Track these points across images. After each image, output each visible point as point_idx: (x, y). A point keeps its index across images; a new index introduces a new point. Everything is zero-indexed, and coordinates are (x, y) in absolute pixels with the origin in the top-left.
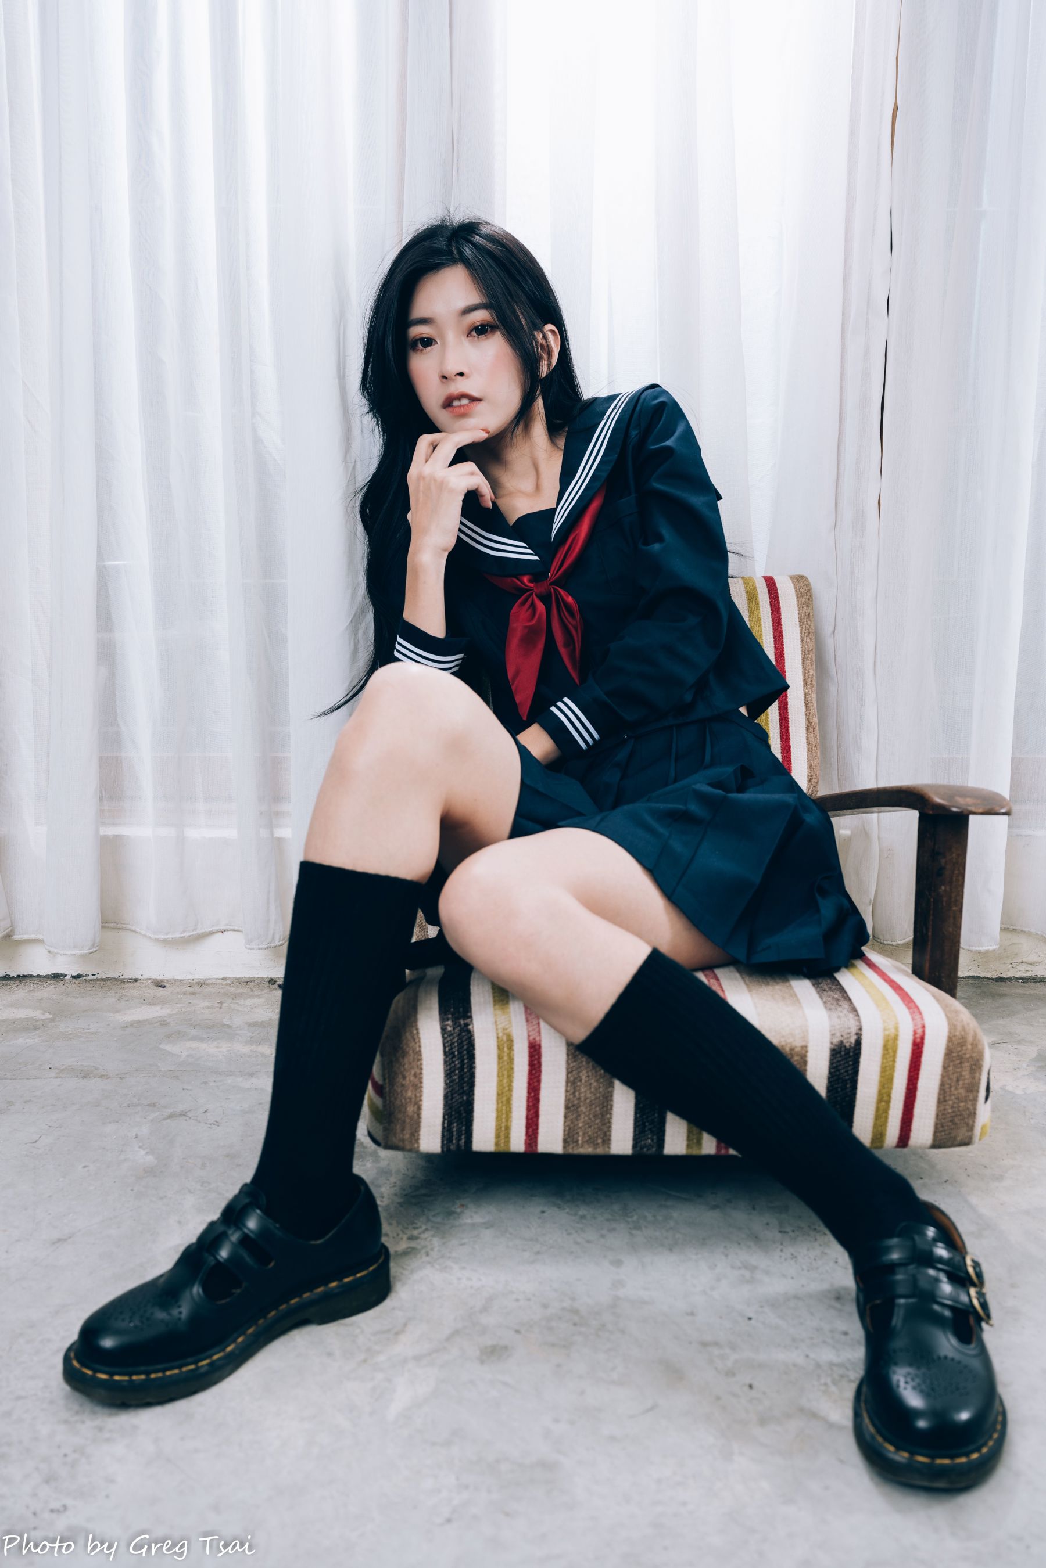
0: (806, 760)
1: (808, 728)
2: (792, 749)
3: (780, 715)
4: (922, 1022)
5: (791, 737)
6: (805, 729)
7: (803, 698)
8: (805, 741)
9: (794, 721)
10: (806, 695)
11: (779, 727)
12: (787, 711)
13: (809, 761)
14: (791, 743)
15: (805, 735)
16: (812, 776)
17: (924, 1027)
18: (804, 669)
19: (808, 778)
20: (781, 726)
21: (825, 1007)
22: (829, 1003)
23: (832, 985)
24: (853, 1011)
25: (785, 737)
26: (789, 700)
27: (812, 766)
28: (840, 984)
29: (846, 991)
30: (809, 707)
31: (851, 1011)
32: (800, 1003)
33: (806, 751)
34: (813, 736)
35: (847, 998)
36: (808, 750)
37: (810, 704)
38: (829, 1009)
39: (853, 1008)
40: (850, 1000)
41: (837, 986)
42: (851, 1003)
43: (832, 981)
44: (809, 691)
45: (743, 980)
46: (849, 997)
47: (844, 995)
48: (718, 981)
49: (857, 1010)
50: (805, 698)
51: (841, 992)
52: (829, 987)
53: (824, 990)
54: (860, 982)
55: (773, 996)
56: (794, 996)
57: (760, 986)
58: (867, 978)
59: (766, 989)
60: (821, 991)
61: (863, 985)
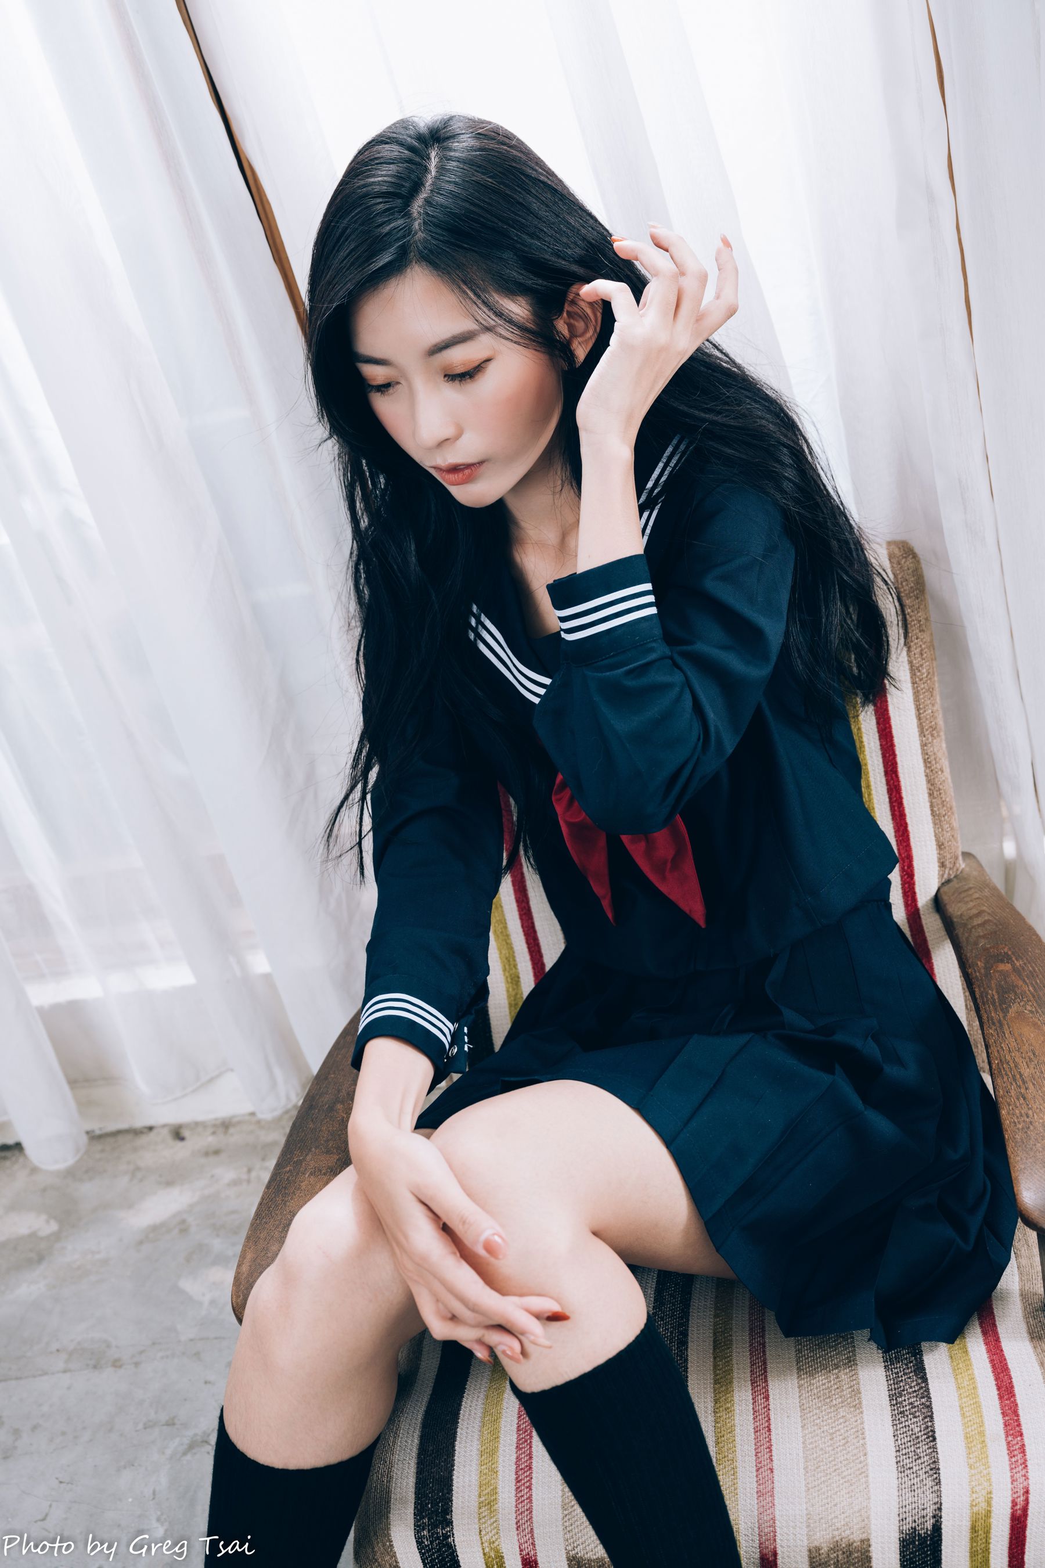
0: (934, 838)
1: (930, 795)
2: (910, 828)
3: (888, 783)
4: (1025, 1483)
5: (907, 811)
6: (926, 796)
7: (920, 751)
8: (929, 812)
9: (908, 788)
10: (924, 745)
11: (887, 800)
12: (897, 777)
13: (937, 840)
14: (908, 820)
15: (928, 804)
16: (945, 857)
17: (1027, 1491)
18: (918, 709)
19: (939, 862)
20: (890, 798)
21: (897, 1463)
22: (904, 1452)
23: (917, 1397)
24: (935, 1469)
25: (897, 813)
26: (899, 759)
27: (943, 844)
28: (928, 1390)
29: (932, 1413)
30: (930, 762)
31: (931, 1469)
32: (865, 1455)
33: (931, 825)
34: (939, 802)
35: (930, 1434)
36: (935, 824)
37: (932, 758)
38: (902, 1469)
39: (935, 1462)
40: (934, 1439)
41: (923, 1400)
42: (934, 1447)
43: (918, 1384)
44: (928, 739)
45: (800, 1392)
46: (933, 1431)
47: (927, 1427)
48: (767, 1398)
49: (939, 1469)
50: (923, 750)
51: (925, 1417)
52: (911, 1403)
53: (902, 1413)
54: (956, 1380)
55: (832, 1439)
56: (860, 1434)
57: (819, 1408)
58: (969, 1367)
59: (825, 1418)
60: (899, 1415)
61: (959, 1388)
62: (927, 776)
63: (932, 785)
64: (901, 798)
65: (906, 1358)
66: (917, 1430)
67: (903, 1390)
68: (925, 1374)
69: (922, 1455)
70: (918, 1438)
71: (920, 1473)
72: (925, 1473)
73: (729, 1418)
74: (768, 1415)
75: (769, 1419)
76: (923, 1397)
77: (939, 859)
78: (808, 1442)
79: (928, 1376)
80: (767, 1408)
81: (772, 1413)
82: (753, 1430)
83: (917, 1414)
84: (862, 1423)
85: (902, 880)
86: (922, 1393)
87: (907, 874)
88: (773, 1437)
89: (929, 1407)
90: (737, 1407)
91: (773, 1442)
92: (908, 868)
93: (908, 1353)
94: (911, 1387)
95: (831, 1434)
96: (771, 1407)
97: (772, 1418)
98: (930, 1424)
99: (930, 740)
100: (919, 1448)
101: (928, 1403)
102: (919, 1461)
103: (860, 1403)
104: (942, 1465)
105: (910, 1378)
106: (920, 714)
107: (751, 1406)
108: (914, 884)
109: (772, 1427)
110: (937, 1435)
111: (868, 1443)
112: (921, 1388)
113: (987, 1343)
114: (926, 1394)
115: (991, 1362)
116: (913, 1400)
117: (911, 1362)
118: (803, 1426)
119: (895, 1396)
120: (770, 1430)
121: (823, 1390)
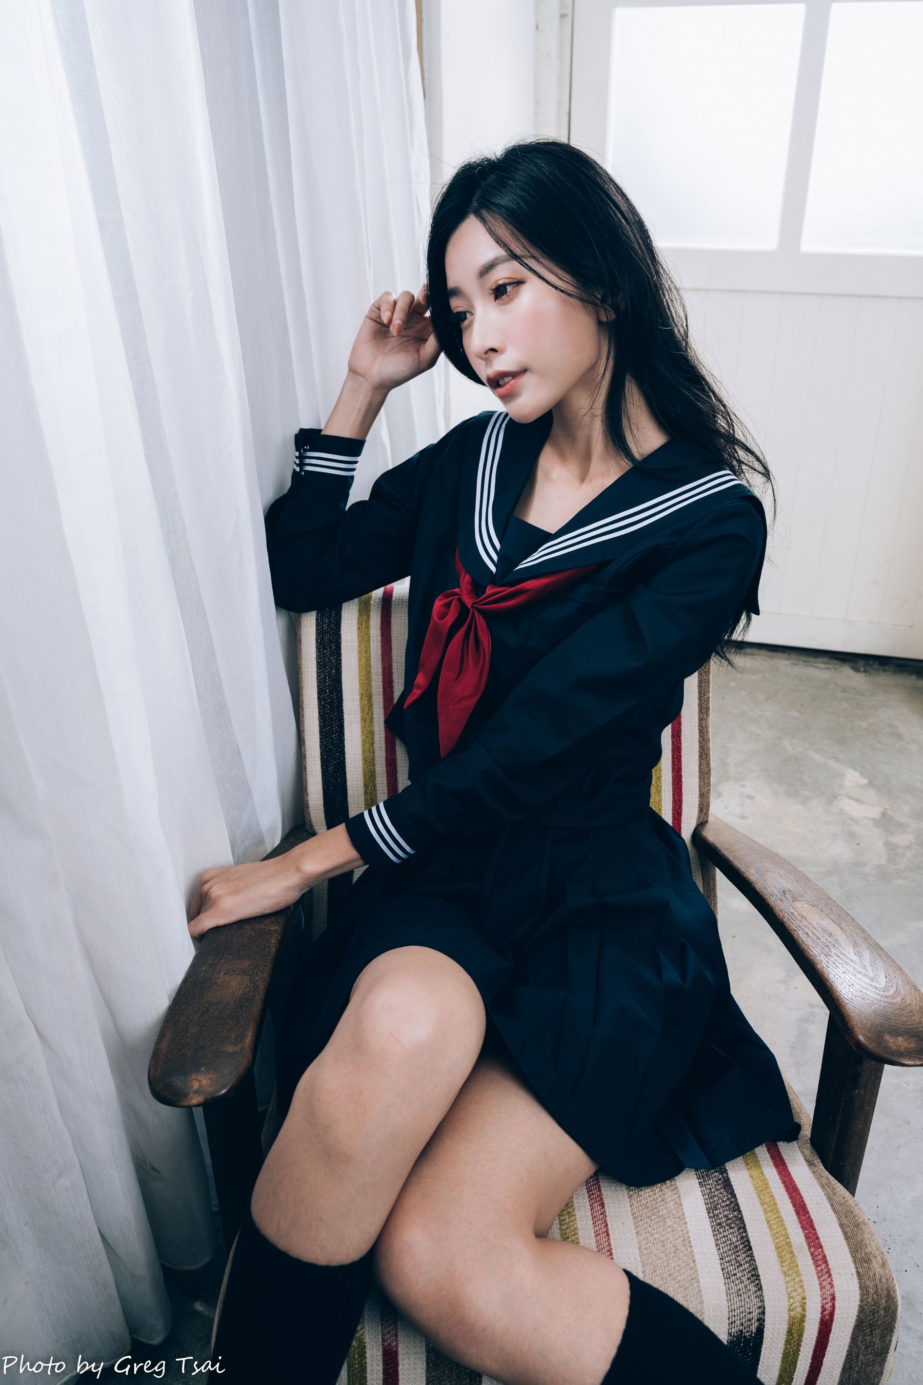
0: (698, 789)
1: (700, 757)
2: (683, 779)
3: (673, 744)
4: (831, 1291)
5: (683, 766)
6: (698, 757)
7: (697, 724)
8: (698, 769)
9: (686, 749)
10: (700, 720)
11: (671, 756)
13: (700, 790)
14: (683, 773)
15: (698, 763)
16: (703, 804)
17: (833, 1299)
18: (700, 693)
19: (699, 807)
20: (673, 755)
21: (722, 1270)
22: (727, 1259)
23: (729, 1210)
24: (755, 1276)
25: (676, 767)
26: (683, 727)
27: (703, 794)
28: (737, 1204)
29: (745, 1225)
30: (703, 733)
31: (753, 1276)
32: (694, 1261)
33: (697, 779)
34: (705, 763)
35: (746, 1243)
36: (700, 778)
37: (705, 730)
38: (728, 1276)
39: (754, 1269)
40: (750, 1249)
41: (735, 1213)
42: (752, 1256)
43: (728, 1199)
44: (703, 716)
45: (630, 1201)
46: (748, 1241)
47: (742, 1238)
48: (602, 1205)
49: (759, 1276)
50: (700, 723)
51: (739, 1229)
52: (725, 1216)
53: (720, 1224)
54: (759, 1196)
55: (664, 1246)
56: (687, 1242)
57: (649, 1217)
58: (767, 1185)
59: (655, 1226)
60: (717, 1226)
61: (763, 1204)
62: (700, 742)
63: (702, 750)
64: (681, 756)
65: (715, 1176)
66: (734, 1239)
67: (718, 1204)
68: (733, 1190)
69: (742, 1262)
70: (736, 1247)
71: (744, 1279)
72: (748, 1279)
73: (572, 1221)
74: (605, 1221)
75: (607, 1225)
76: (735, 1211)
77: (700, 805)
78: (643, 1246)
79: (736, 1192)
80: (603, 1213)
81: (608, 1219)
82: (593, 1234)
83: (732, 1225)
84: (687, 1232)
85: (673, 817)
86: (734, 1207)
87: (677, 813)
88: (612, 1242)
89: (741, 1219)
90: (577, 1212)
91: (613, 1246)
92: (679, 808)
93: (716, 1172)
94: (723, 1202)
95: (663, 1241)
96: (607, 1214)
97: (609, 1224)
98: (744, 1234)
99: (705, 717)
100: (739, 1256)
101: (739, 1216)
102: (741, 1268)
103: (683, 1214)
104: (761, 1272)
105: (721, 1193)
106: (701, 697)
107: (589, 1213)
108: (681, 821)
109: (610, 1232)
110: (752, 1244)
111: (695, 1251)
112: (732, 1202)
113: (776, 1166)
114: (736, 1208)
115: (784, 1182)
116: (726, 1213)
117: (720, 1179)
118: (637, 1233)
119: (712, 1209)
120: (608, 1235)
121: (650, 1201)
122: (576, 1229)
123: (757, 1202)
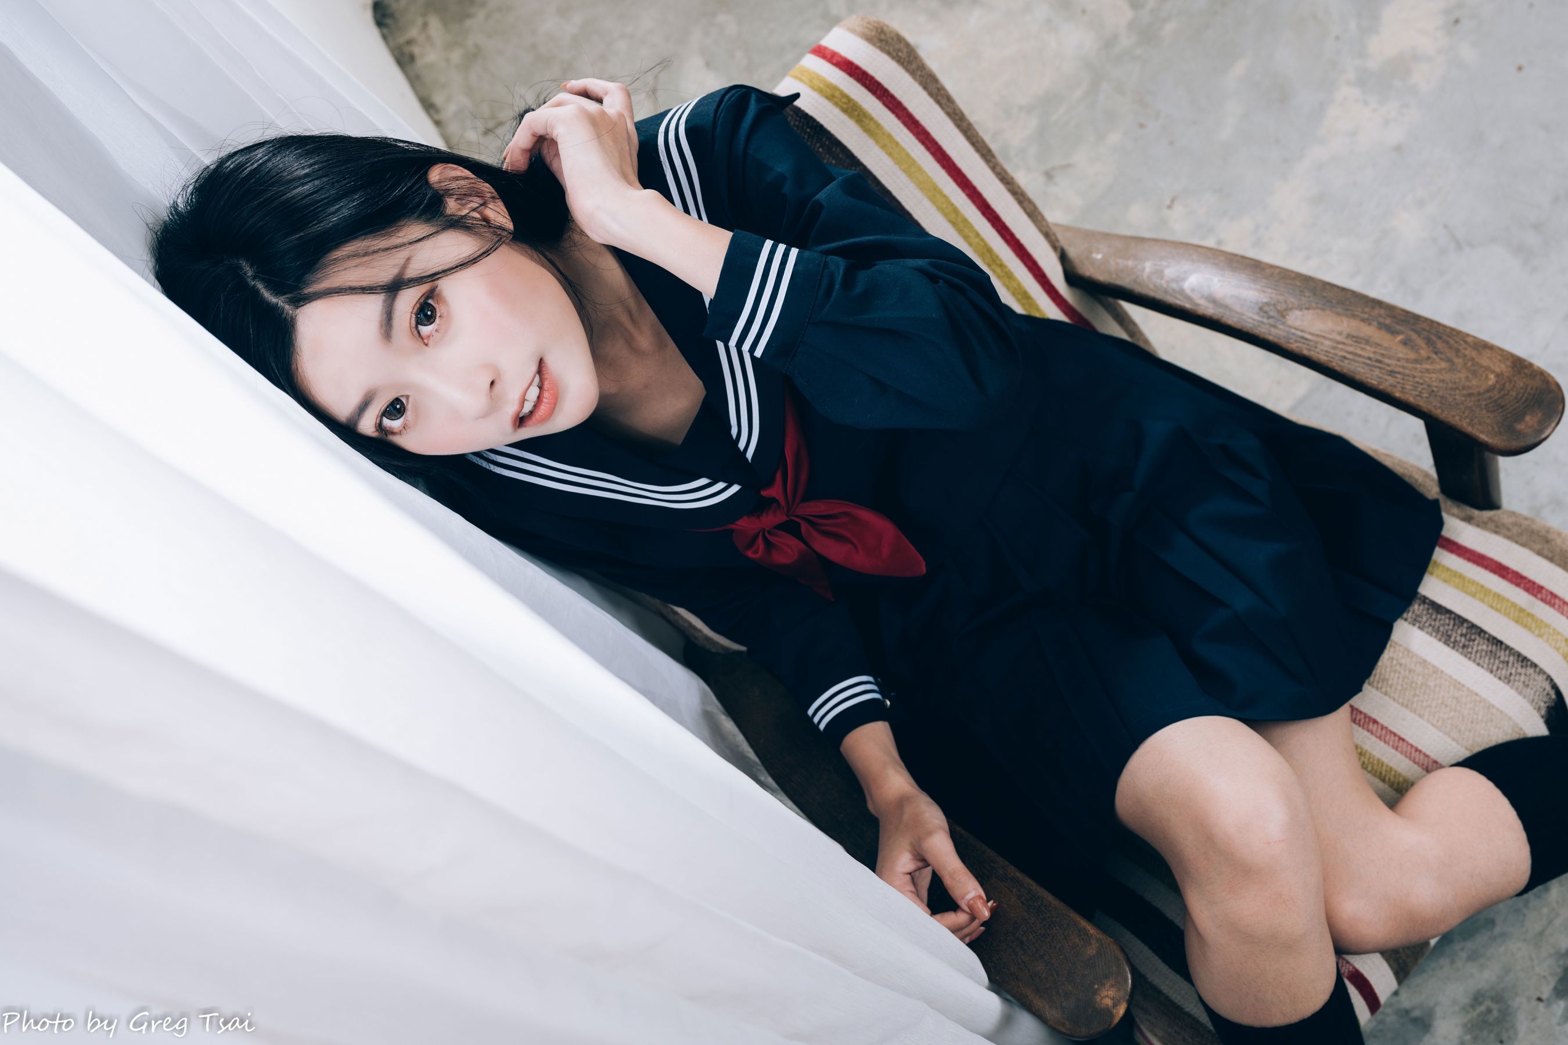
2: (1022, 241)
7: (994, 177)
21: (1500, 680)
22: (1495, 669)
23: (1459, 628)
24: (1524, 661)
27: (1046, 232)
28: (1459, 617)
29: (1480, 628)
30: (1004, 178)
31: (1522, 662)
32: (1476, 695)
33: (1032, 225)
34: (1027, 203)
35: (1495, 642)
36: (1033, 221)
37: (1003, 174)
40: (1501, 643)
41: (1465, 626)
42: (1507, 648)
43: (1450, 619)
45: (1390, 697)
46: (1494, 638)
47: (1488, 640)
48: (1375, 722)
49: (1526, 658)
50: (995, 173)
51: (1480, 635)
52: (1462, 635)
53: (1464, 646)
54: (1466, 592)
55: (1446, 706)
56: (1458, 685)
57: (1415, 695)
58: (1461, 577)
59: (1426, 697)
60: (1464, 649)
61: (1474, 595)
62: (1009, 191)
63: (1016, 194)
64: (1004, 223)
65: (1423, 610)
66: (1484, 648)
67: (1447, 632)
68: (1446, 609)
69: (1506, 660)
70: (1491, 652)
71: (1519, 671)
72: (1522, 668)
73: (1370, 759)
74: (1390, 731)
75: (1395, 733)
76: (1463, 624)
77: (1050, 245)
78: (1435, 722)
79: (1449, 608)
80: (1383, 728)
81: (1391, 728)
83: (1472, 638)
84: (1451, 678)
86: (1459, 621)
88: (1411, 741)
89: (1473, 626)
91: (1415, 744)
93: (1419, 605)
94: (1449, 625)
95: (1442, 703)
96: (1386, 724)
98: (1486, 636)
100: (1500, 657)
101: (1470, 625)
102: (1510, 665)
104: (1524, 654)
105: (1440, 620)
107: (1373, 738)
108: (1047, 278)
109: (1403, 736)
110: (1499, 638)
111: (1469, 685)
112: (1454, 619)
113: (1452, 551)
114: (1460, 620)
115: (1469, 560)
116: (1459, 632)
117: (1428, 609)
118: (1420, 716)
119: (1447, 639)
120: (1403, 740)
121: (1403, 681)
122: (1378, 760)
123: (1469, 599)
